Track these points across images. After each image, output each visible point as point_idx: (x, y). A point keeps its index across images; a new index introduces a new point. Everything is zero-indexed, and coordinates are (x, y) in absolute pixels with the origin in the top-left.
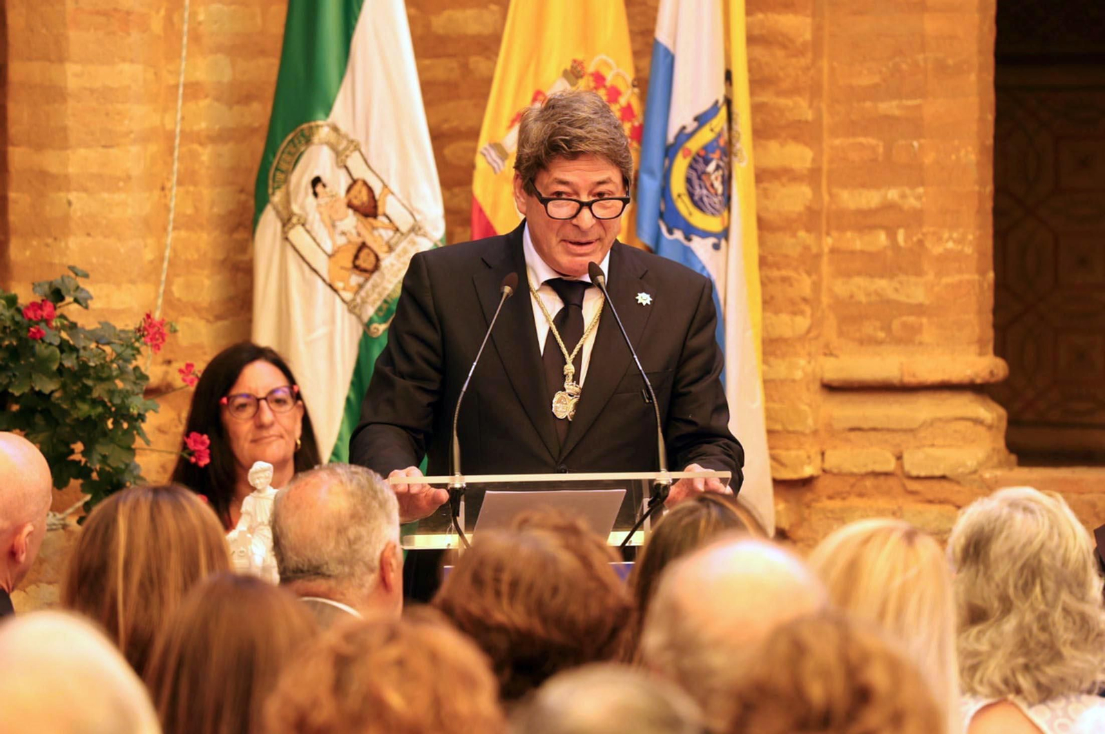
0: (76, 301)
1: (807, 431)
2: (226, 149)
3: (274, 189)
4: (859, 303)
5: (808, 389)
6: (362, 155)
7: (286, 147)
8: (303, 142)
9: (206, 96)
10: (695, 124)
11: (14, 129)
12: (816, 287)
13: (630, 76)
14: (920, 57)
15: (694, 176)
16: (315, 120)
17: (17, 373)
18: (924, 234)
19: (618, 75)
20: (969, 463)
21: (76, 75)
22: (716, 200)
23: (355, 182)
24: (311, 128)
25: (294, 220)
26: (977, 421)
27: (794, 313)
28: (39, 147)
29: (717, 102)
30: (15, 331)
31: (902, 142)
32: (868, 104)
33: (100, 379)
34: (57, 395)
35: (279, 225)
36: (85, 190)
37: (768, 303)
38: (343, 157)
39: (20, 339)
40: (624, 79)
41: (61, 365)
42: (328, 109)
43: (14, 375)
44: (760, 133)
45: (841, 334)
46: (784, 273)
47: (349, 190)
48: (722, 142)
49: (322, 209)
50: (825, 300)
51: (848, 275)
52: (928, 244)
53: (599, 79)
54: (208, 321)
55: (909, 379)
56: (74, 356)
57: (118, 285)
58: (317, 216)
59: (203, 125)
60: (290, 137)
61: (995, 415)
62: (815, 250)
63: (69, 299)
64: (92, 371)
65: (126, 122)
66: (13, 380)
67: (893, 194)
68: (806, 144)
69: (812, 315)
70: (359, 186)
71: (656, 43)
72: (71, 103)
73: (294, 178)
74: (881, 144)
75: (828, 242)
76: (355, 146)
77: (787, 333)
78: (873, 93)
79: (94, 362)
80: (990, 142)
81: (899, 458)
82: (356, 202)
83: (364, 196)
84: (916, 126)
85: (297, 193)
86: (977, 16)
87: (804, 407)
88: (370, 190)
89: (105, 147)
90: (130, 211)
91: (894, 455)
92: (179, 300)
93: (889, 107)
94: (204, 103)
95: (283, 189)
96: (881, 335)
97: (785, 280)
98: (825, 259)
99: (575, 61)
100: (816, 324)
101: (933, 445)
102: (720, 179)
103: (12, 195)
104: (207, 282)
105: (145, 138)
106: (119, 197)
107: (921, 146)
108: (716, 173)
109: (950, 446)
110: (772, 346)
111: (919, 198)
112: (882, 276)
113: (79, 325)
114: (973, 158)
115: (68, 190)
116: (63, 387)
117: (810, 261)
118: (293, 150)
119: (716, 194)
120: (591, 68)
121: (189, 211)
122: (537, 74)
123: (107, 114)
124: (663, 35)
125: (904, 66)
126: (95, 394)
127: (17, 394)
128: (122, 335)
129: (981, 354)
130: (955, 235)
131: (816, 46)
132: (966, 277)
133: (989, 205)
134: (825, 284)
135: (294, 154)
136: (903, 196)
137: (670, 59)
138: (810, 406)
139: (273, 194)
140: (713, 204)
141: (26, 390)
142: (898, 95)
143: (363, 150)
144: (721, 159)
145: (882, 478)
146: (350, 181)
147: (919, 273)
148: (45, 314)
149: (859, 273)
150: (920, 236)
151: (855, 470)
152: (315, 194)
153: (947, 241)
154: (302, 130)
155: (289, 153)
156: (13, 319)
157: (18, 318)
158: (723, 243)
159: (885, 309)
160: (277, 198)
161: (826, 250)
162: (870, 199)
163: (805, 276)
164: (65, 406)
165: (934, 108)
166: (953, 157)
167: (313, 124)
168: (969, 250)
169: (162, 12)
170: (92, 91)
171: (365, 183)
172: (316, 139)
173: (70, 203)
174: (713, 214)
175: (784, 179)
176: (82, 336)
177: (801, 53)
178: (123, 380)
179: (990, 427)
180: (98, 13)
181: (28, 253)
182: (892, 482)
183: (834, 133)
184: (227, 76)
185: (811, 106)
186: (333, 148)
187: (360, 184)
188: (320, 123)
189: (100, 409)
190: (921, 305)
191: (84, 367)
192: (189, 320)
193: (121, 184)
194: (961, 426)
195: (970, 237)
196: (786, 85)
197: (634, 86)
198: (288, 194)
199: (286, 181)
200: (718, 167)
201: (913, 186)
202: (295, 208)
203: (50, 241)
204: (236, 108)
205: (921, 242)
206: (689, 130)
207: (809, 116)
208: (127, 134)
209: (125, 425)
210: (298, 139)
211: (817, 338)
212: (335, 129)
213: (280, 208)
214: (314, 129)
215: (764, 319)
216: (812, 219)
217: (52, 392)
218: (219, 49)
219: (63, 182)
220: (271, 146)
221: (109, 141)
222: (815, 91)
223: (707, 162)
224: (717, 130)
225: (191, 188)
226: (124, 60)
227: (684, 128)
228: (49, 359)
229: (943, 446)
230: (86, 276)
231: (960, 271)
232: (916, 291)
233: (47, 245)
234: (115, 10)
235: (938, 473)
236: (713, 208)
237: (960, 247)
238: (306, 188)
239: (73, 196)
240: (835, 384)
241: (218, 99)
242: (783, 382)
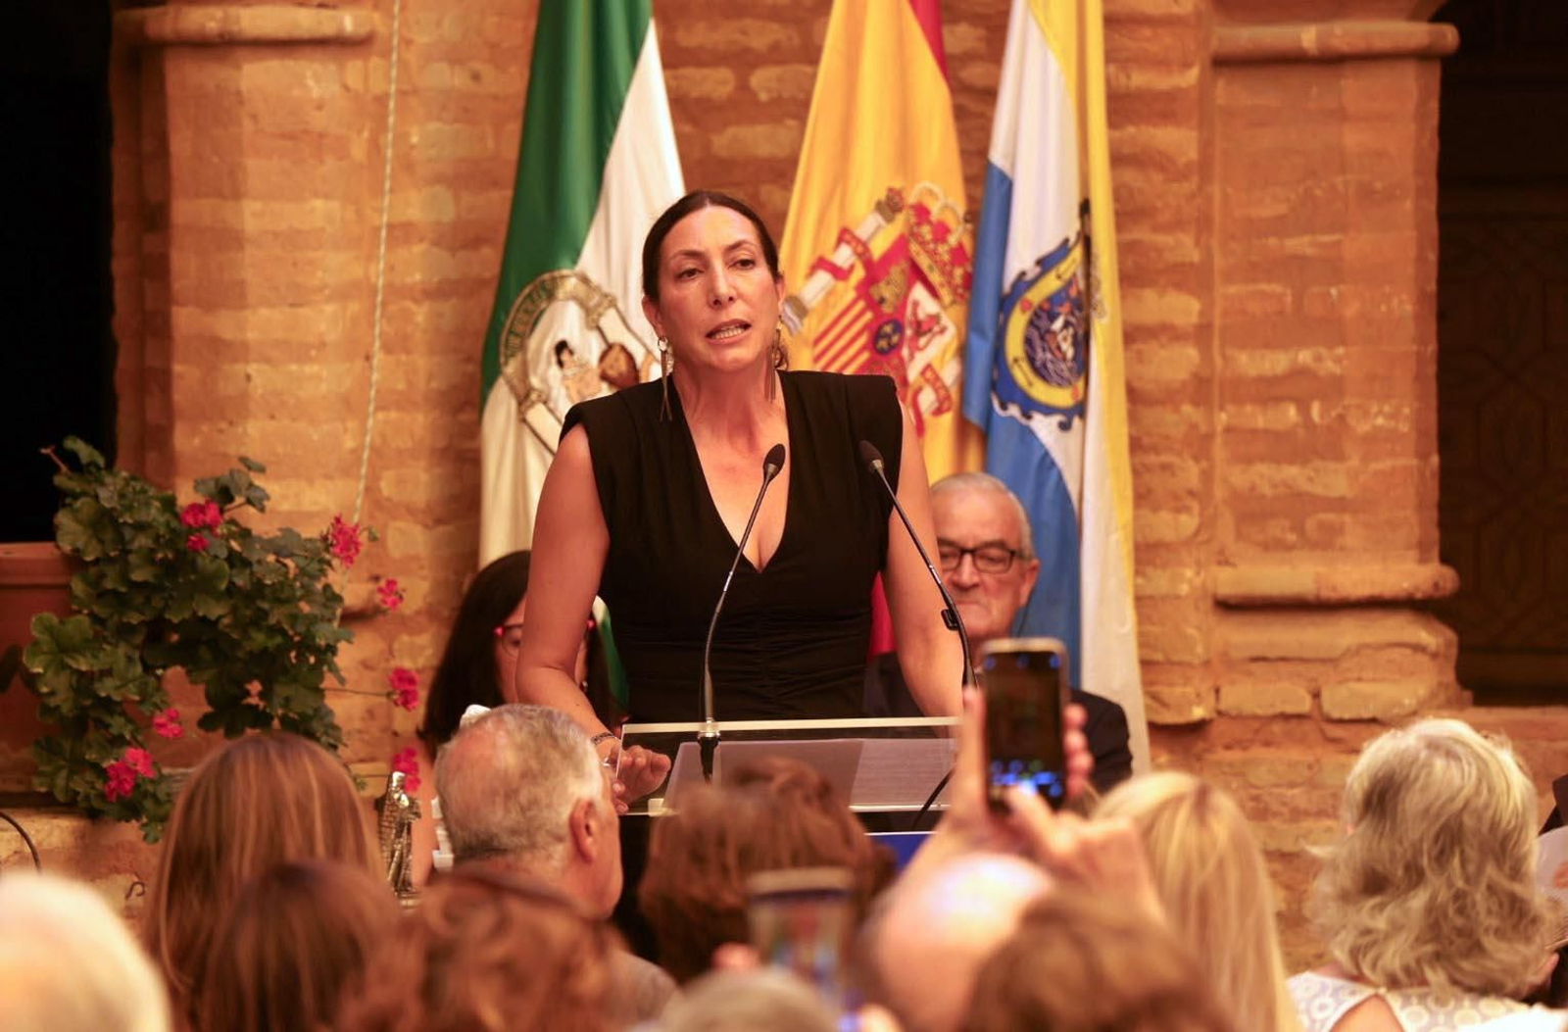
0: (249, 502)
1: (1196, 662)
2: (448, 307)
3: (507, 357)
4: (1263, 496)
5: (1197, 608)
6: (618, 311)
7: (522, 303)
8: (544, 296)
9: (421, 240)
10: (1038, 270)
11: (179, 285)
12: (1207, 477)
13: (961, 208)
14: (1339, 180)
15: (1035, 335)
16: (559, 268)
17: (175, 594)
18: (1344, 407)
19: (946, 207)
20: (1407, 701)
21: (254, 214)
22: (1063, 366)
23: (610, 347)
24: (554, 279)
25: (534, 396)
26: (1419, 648)
27: (1178, 510)
28: (209, 306)
29: (1066, 241)
30: (170, 540)
31: (1316, 289)
32: (1272, 241)
33: (279, 601)
34: (226, 621)
35: (513, 404)
36: (267, 360)
37: (1142, 497)
38: (595, 317)
39: (177, 552)
40: (954, 212)
41: (232, 583)
42: (576, 254)
43: (171, 597)
44: (1130, 279)
45: (1239, 536)
46: (1166, 458)
47: (603, 357)
48: (1073, 293)
49: (569, 383)
50: (1219, 493)
51: (1248, 460)
52: (1352, 421)
53: (922, 212)
54: (426, 526)
55: (1326, 594)
56: (248, 572)
57: (311, 481)
58: (563, 391)
59: (418, 277)
60: (527, 291)
61: (1441, 640)
62: (1203, 428)
63: (239, 500)
64: (267, 591)
65: (320, 274)
66: (170, 602)
67: (1305, 356)
68: (1191, 292)
69: (1201, 515)
70: (615, 353)
71: (988, 166)
72: (249, 251)
73: (533, 343)
74: (1289, 292)
75: (1222, 418)
76: (611, 302)
77: (1169, 535)
78: (1280, 227)
79: (270, 579)
80: (1432, 287)
81: (1316, 696)
82: (612, 373)
83: (622, 365)
84: (1333, 268)
85: (537, 362)
86: (1412, 127)
87: (1191, 631)
88: (630, 358)
89: (292, 305)
90: (324, 388)
91: (1309, 692)
92: (389, 499)
93: (1300, 244)
94: (418, 249)
95: (519, 357)
96: (1292, 537)
97: (1166, 467)
98: (1219, 440)
99: (891, 190)
100: (1207, 524)
101: (1359, 680)
102: (1070, 340)
103: (178, 368)
104: (424, 477)
105: (343, 294)
106: (311, 369)
107: (1340, 294)
108: (1065, 332)
109: (1382, 680)
110: (1147, 553)
111: (1338, 360)
112: (1292, 462)
113: (254, 533)
114: (1409, 308)
115: (247, 361)
116: (234, 611)
117: (1200, 444)
118: (531, 307)
119: (1064, 359)
120: (911, 198)
121: (401, 386)
122: (843, 207)
123: (295, 264)
124: (997, 156)
125: (1318, 192)
126: (272, 620)
127: (175, 620)
128: (309, 545)
129: (1423, 560)
130: (1387, 409)
131: (1204, 168)
132: (1401, 462)
133: (1431, 370)
134: (1218, 472)
135: (533, 312)
136: (1318, 359)
137: (1007, 185)
138: (1198, 628)
139: (506, 363)
140: (1060, 373)
141: (187, 615)
142: (1310, 229)
143: (620, 305)
144: (1072, 313)
145: (1293, 723)
146: (604, 346)
147: (1340, 457)
148: (208, 519)
149: (1262, 459)
150: (1339, 410)
151: (1259, 712)
152: (560, 364)
153: (1376, 416)
154: (544, 281)
155: (526, 311)
156: (168, 524)
157: (174, 524)
158: (1076, 422)
159: (1297, 504)
160: (511, 368)
161: (1219, 429)
162: (1276, 362)
163: (1191, 463)
164: (235, 636)
165: (1357, 245)
166: (1383, 308)
167: (556, 274)
168: (1404, 427)
169: (366, 134)
170: (276, 235)
171: (623, 349)
172: (561, 293)
173: (248, 378)
174: (1060, 385)
175: (1164, 339)
176: (258, 546)
177: (1182, 175)
178: (309, 602)
179: (1435, 656)
180: (283, 136)
181: (197, 441)
182: (1307, 726)
183: (1229, 278)
184: (448, 214)
185: (1197, 243)
186: (583, 304)
187: (617, 349)
188: (565, 272)
189: (279, 640)
190: (1342, 499)
191: (259, 585)
192: (400, 524)
193: (313, 353)
194: (1396, 654)
195: (1406, 411)
196: (1164, 217)
197: (966, 221)
198: (525, 365)
199: (523, 347)
200: (1067, 324)
201: (1331, 347)
202: (535, 381)
203: (223, 425)
204: (461, 254)
205: (1341, 418)
206: (1030, 276)
207: (1196, 256)
208: (321, 289)
209: (312, 660)
210: (538, 293)
211: (1208, 541)
212: (585, 280)
213: (515, 382)
214: (558, 281)
215: (1136, 518)
216: (1201, 389)
217: (220, 617)
218: (438, 179)
219: (239, 351)
220: (502, 302)
221: (298, 297)
222: (1203, 224)
223: (1052, 318)
224: (1067, 276)
225: (403, 357)
226: (316, 195)
227: (1023, 274)
228: (216, 576)
229: (1374, 680)
230: (261, 470)
231: (1393, 454)
232: (1334, 480)
233: (221, 431)
234: (306, 132)
235: (1366, 715)
236: (1062, 377)
237: (1392, 424)
238: (549, 357)
239: (252, 369)
240: (1232, 601)
241: (436, 243)
242: (1165, 598)
